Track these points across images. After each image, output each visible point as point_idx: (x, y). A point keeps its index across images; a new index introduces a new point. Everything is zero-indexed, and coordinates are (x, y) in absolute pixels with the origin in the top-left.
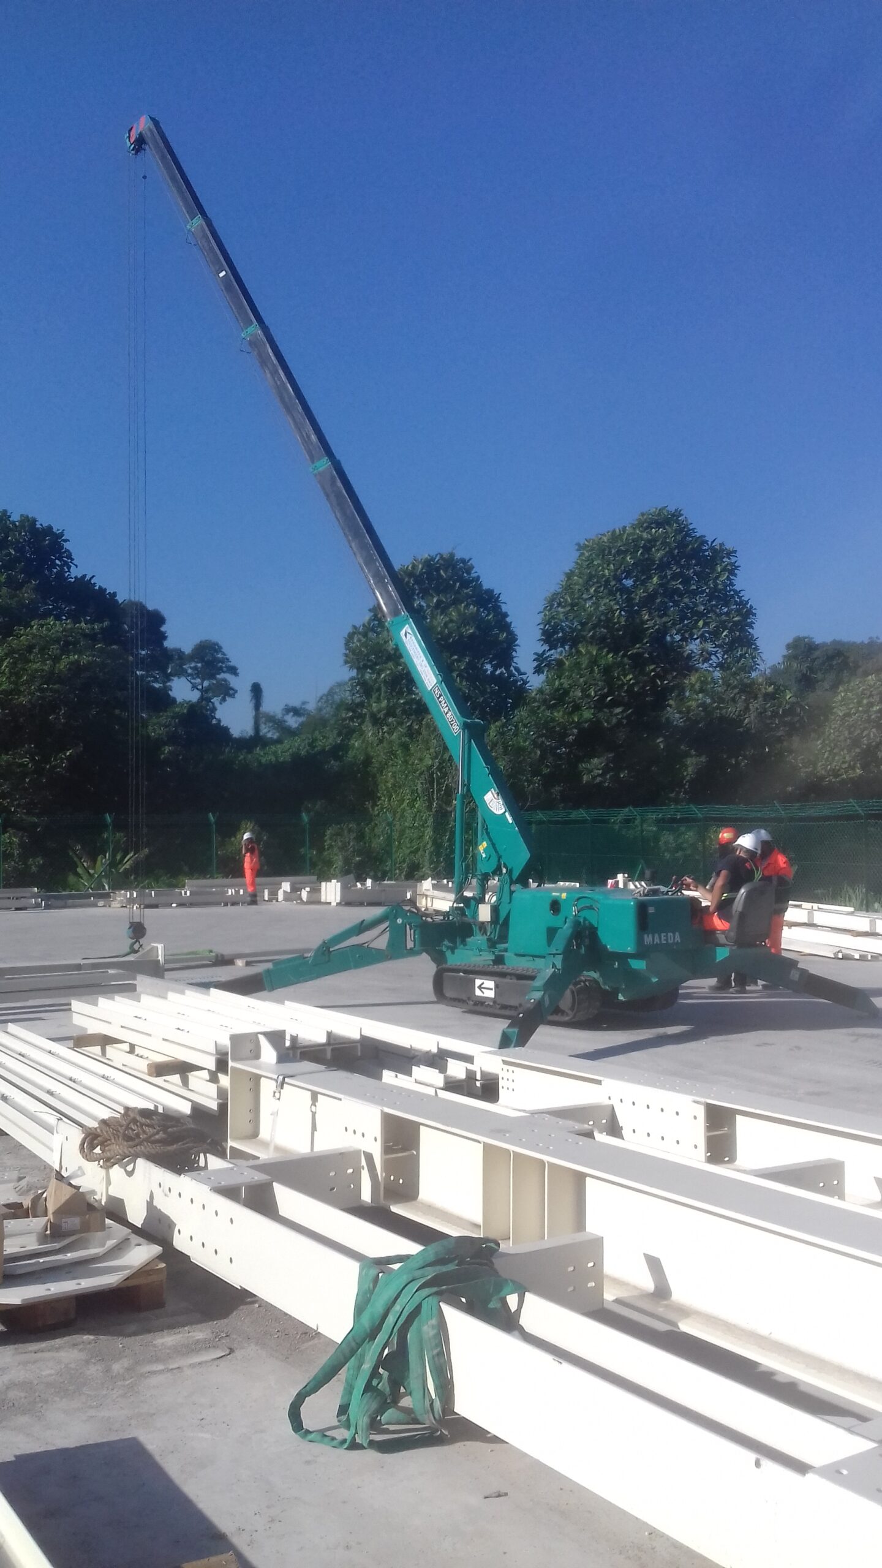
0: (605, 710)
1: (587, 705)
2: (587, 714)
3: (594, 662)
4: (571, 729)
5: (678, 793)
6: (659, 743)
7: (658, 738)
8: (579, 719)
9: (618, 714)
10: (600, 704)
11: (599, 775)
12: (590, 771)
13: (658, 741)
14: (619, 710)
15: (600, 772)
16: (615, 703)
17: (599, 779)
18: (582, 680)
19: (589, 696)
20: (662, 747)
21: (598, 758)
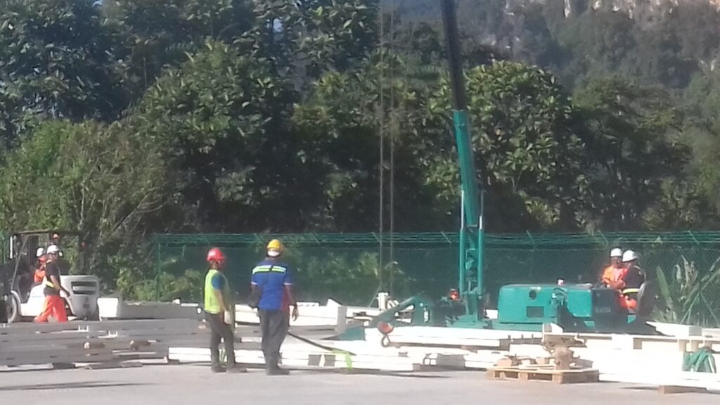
0: (240, 117)
1: (221, 110)
2: (224, 122)
3: (226, 62)
4: (208, 139)
5: (322, 213)
6: (301, 156)
7: (299, 151)
8: (215, 128)
9: (254, 122)
10: (235, 110)
11: (239, 192)
12: (228, 187)
13: (299, 154)
14: (255, 117)
15: (241, 188)
16: (250, 110)
17: (239, 197)
18: (213, 81)
19: (222, 100)
20: (304, 161)
21: (237, 172)
